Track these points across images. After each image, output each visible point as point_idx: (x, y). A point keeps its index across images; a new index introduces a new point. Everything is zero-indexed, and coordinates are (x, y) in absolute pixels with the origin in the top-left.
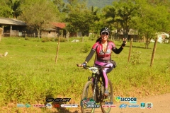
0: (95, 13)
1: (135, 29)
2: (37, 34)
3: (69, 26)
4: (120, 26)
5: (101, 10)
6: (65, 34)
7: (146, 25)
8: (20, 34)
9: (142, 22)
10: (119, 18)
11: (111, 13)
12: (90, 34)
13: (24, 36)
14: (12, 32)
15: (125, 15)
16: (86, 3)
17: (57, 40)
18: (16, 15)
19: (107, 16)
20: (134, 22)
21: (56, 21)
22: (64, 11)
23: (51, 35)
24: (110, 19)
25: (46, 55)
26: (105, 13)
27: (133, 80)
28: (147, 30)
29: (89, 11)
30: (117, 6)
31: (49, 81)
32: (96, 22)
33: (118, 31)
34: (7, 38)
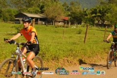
0: (85, 12)
1: (108, 21)
2: (52, 23)
3: (70, 19)
4: (99, 19)
5: (89, 10)
6: (68, 23)
7: (114, 19)
8: (44, 23)
9: (113, 17)
10: (99, 14)
11: (94, 12)
12: (82, 23)
13: (45, 24)
14: (39, 22)
15: (103, 13)
16: (81, 6)
17: (63, 27)
18: (42, 12)
19: (92, 13)
20: (107, 17)
21: (63, 16)
22: (68, 10)
23: (61, 24)
24: (94, 15)
25: (58, 35)
26: (91, 12)
27: (107, 50)
28: (115, 21)
29: (82, 10)
30: (98, 8)
31: (59, 49)
32: (86, 17)
33: (98, 22)
34: (37, 25)
